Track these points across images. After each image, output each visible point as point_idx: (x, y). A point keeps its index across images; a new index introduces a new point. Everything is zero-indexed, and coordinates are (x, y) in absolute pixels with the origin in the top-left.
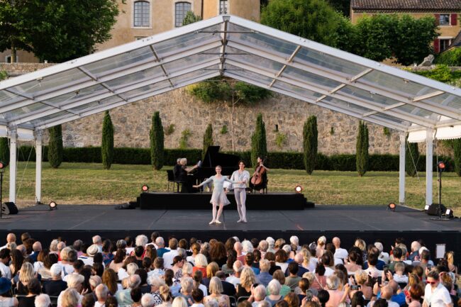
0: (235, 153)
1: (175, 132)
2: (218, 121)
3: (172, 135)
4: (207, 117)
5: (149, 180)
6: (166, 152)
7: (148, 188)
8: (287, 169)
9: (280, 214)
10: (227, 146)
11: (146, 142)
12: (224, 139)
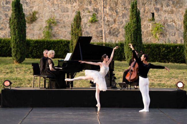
0: (106, 44)
1: (39, 20)
2: (87, 9)
3: (34, 23)
4: (75, 4)
5: (9, 75)
6: (28, 43)
7: (11, 83)
8: (165, 62)
9: (161, 113)
10: (97, 37)
11: (4, 32)
12: (94, 29)
